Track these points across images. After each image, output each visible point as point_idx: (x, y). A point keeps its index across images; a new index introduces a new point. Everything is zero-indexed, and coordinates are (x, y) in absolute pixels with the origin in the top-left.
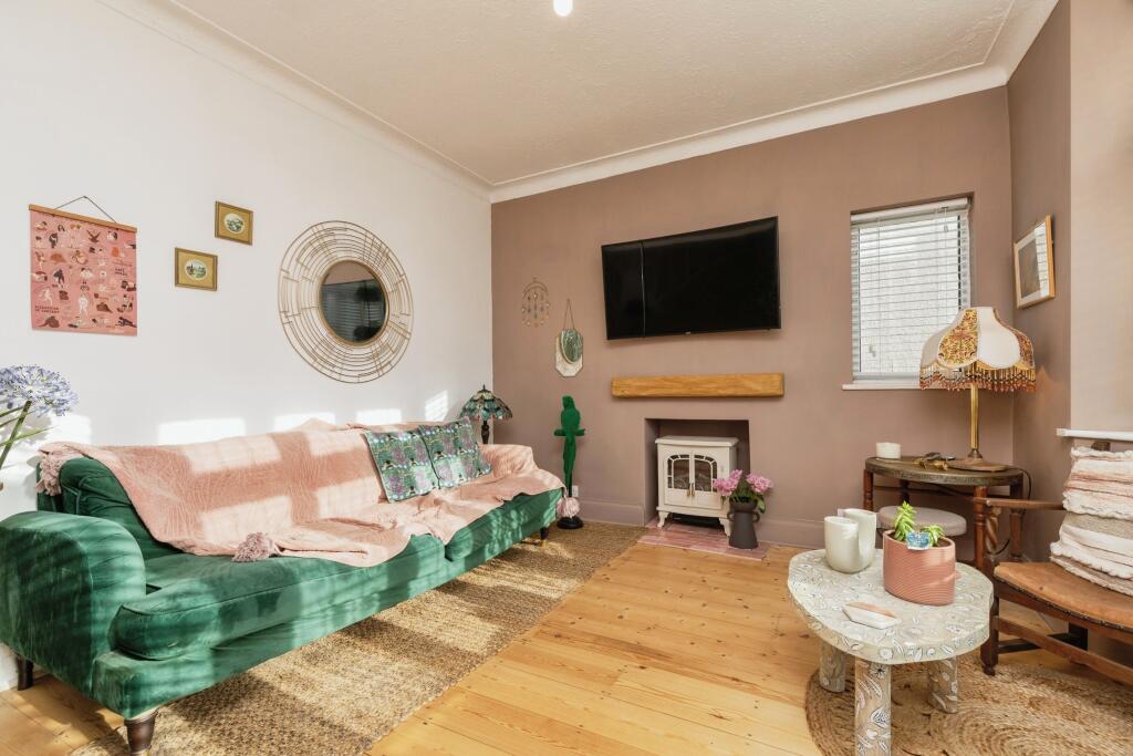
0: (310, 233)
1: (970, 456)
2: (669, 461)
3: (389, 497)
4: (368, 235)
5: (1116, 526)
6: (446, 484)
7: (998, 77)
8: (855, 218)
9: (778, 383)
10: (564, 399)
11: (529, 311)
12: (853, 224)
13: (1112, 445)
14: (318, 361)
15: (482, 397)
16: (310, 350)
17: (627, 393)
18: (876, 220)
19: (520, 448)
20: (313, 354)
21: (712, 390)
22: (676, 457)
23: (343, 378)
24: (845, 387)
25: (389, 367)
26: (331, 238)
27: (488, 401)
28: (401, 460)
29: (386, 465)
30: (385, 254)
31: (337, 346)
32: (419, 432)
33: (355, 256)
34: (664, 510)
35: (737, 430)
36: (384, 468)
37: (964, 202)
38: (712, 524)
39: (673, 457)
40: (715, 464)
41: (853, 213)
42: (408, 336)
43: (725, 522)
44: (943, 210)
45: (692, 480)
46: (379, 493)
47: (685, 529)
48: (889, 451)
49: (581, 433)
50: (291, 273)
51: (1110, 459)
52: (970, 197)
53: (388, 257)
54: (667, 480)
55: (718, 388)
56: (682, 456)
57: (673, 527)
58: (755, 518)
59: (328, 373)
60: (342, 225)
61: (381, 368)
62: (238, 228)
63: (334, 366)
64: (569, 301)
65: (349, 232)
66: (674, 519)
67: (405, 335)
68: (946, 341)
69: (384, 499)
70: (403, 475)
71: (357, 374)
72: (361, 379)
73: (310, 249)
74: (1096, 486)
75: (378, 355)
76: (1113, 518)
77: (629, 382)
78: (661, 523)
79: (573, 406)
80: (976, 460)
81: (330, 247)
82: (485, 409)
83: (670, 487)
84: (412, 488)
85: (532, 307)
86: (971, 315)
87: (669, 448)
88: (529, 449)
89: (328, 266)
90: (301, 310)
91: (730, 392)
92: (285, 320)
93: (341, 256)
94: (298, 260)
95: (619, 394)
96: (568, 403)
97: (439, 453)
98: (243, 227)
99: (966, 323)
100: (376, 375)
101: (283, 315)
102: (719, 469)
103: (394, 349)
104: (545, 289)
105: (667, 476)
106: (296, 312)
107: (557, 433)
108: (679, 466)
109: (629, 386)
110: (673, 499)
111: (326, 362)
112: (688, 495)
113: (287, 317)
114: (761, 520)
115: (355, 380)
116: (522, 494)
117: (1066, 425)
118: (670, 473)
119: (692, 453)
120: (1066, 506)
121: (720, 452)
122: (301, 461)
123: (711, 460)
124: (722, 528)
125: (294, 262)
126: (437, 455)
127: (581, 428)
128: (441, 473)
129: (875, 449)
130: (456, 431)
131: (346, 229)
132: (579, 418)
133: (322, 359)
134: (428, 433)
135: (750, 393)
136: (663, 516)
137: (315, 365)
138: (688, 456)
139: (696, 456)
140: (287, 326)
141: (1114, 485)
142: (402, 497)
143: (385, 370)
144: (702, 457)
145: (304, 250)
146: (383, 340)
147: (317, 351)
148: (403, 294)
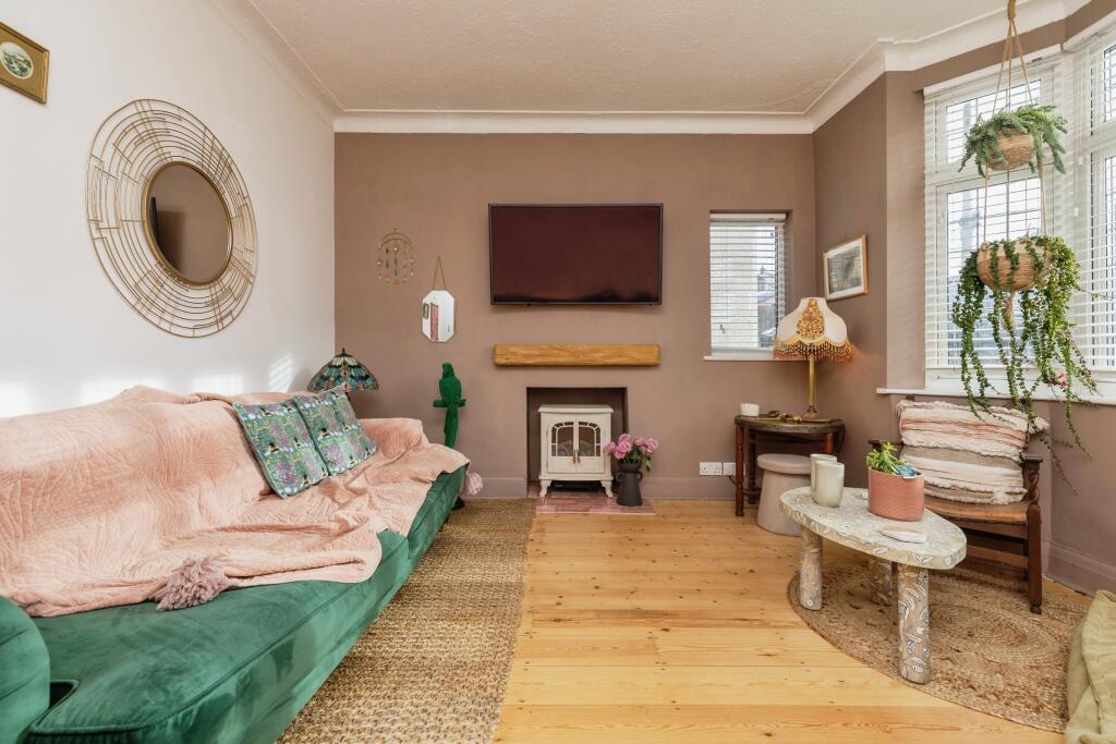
0: (132, 110)
1: (809, 411)
2: (554, 430)
3: (280, 492)
4: (207, 133)
5: (939, 452)
6: (337, 469)
7: (807, 127)
8: (713, 216)
9: (656, 354)
10: (444, 366)
11: (387, 265)
12: (712, 221)
13: (916, 398)
14: (143, 304)
15: (345, 363)
16: (132, 284)
17: (513, 360)
18: (724, 221)
19: (410, 421)
20: (135, 289)
21: (599, 358)
22: (561, 424)
23: (174, 330)
24: (706, 358)
25: (229, 319)
26: (161, 125)
27: (353, 367)
28: (285, 443)
29: (270, 449)
30: (228, 165)
31: (168, 282)
32: (295, 405)
33: (193, 159)
34: (546, 478)
35: (615, 397)
36: (268, 453)
37: (783, 216)
38: (593, 487)
39: (557, 425)
40: (598, 430)
41: (712, 212)
42: (251, 280)
43: (607, 484)
44: (770, 220)
45: (576, 446)
46: (261, 486)
47: (565, 495)
48: (751, 410)
49: (462, 404)
50: (106, 165)
51: (926, 407)
52: (788, 213)
53: (231, 171)
54: (550, 448)
55: (604, 357)
56: (566, 424)
57: (555, 495)
58: (639, 476)
59: (155, 320)
60: (175, 111)
61: (221, 319)
62: (23, 70)
63: (163, 311)
64: (439, 258)
65: (184, 123)
66: (558, 487)
67: (249, 279)
68: (800, 322)
69: (270, 492)
70: (292, 462)
71: (191, 325)
72: (198, 333)
73: (132, 135)
74: (921, 426)
75: (218, 301)
76: (937, 447)
77: (513, 349)
78: (543, 492)
79: (453, 375)
80: (814, 415)
81: (160, 138)
82: (352, 376)
83: (554, 455)
84: (305, 477)
85: (391, 263)
86: (813, 303)
87: (551, 416)
88: (419, 422)
89: (158, 166)
90: (120, 223)
91: (615, 360)
92: (96, 235)
93: (176, 155)
94: (116, 146)
95: (503, 361)
96: (448, 371)
97: (324, 430)
98: (31, 72)
99: (811, 309)
100: (215, 329)
101: (93, 226)
102: (602, 434)
103: (236, 294)
104: (407, 242)
105: (551, 444)
106: (113, 224)
107: (436, 405)
108: (563, 434)
109: (515, 354)
110: (556, 467)
111: (153, 303)
112: (574, 461)
113: (99, 229)
114: (644, 479)
115: (190, 333)
116: (443, 473)
117: (884, 385)
118: (554, 441)
119: (576, 420)
120: (905, 442)
121: (601, 417)
122: (160, 449)
123: (594, 425)
124: (604, 489)
125: (110, 148)
126: (322, 434)
127: (462, 398)
128: (329, 456)
129: (740, 409)
130: (334, 403)
131: (180, 118)
132: (460, 387)
133: (147, 298)
134: (307, 405)
135: (633, 362)
136: (545, 484)
137: (138, 307)
138: (572, 423)
139: (580, 423)
140: (99, 244)
141: (933, 425)
142: (296, 490)
143: (226, 322)
144: (586, 424)
145: (125, 132)
146: (225, 281)
147: (142, 286)
148: (247, 222)
